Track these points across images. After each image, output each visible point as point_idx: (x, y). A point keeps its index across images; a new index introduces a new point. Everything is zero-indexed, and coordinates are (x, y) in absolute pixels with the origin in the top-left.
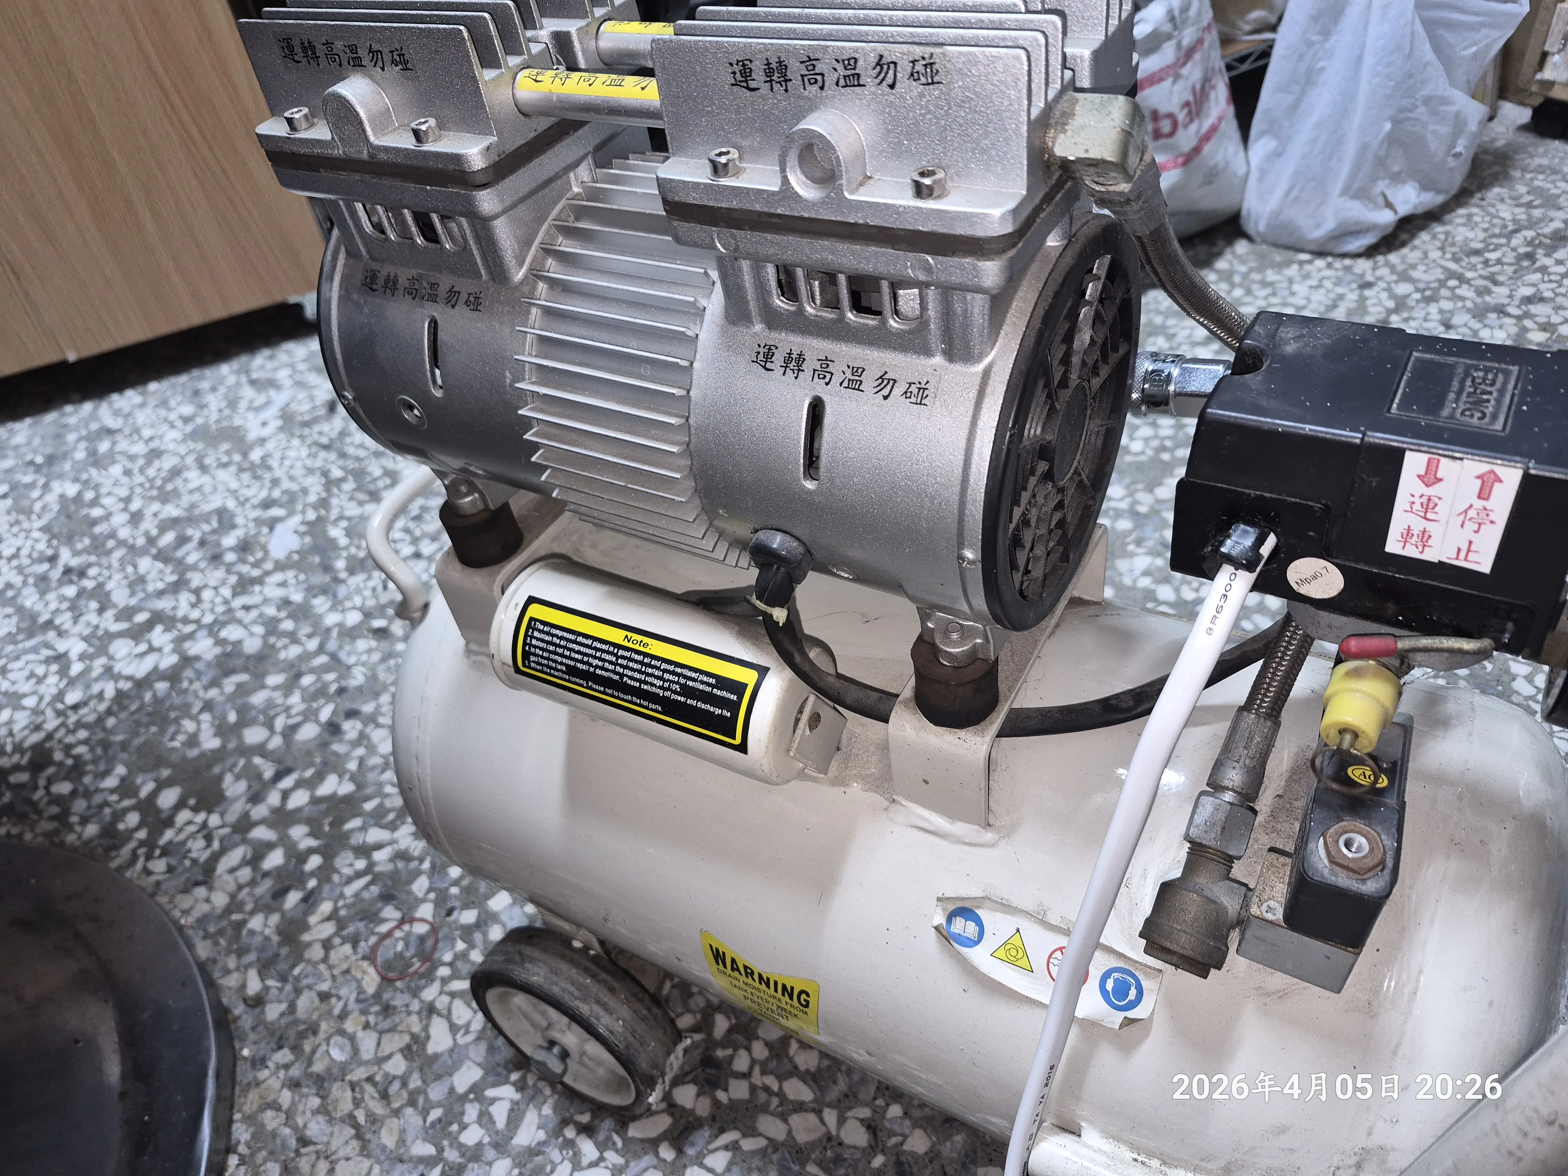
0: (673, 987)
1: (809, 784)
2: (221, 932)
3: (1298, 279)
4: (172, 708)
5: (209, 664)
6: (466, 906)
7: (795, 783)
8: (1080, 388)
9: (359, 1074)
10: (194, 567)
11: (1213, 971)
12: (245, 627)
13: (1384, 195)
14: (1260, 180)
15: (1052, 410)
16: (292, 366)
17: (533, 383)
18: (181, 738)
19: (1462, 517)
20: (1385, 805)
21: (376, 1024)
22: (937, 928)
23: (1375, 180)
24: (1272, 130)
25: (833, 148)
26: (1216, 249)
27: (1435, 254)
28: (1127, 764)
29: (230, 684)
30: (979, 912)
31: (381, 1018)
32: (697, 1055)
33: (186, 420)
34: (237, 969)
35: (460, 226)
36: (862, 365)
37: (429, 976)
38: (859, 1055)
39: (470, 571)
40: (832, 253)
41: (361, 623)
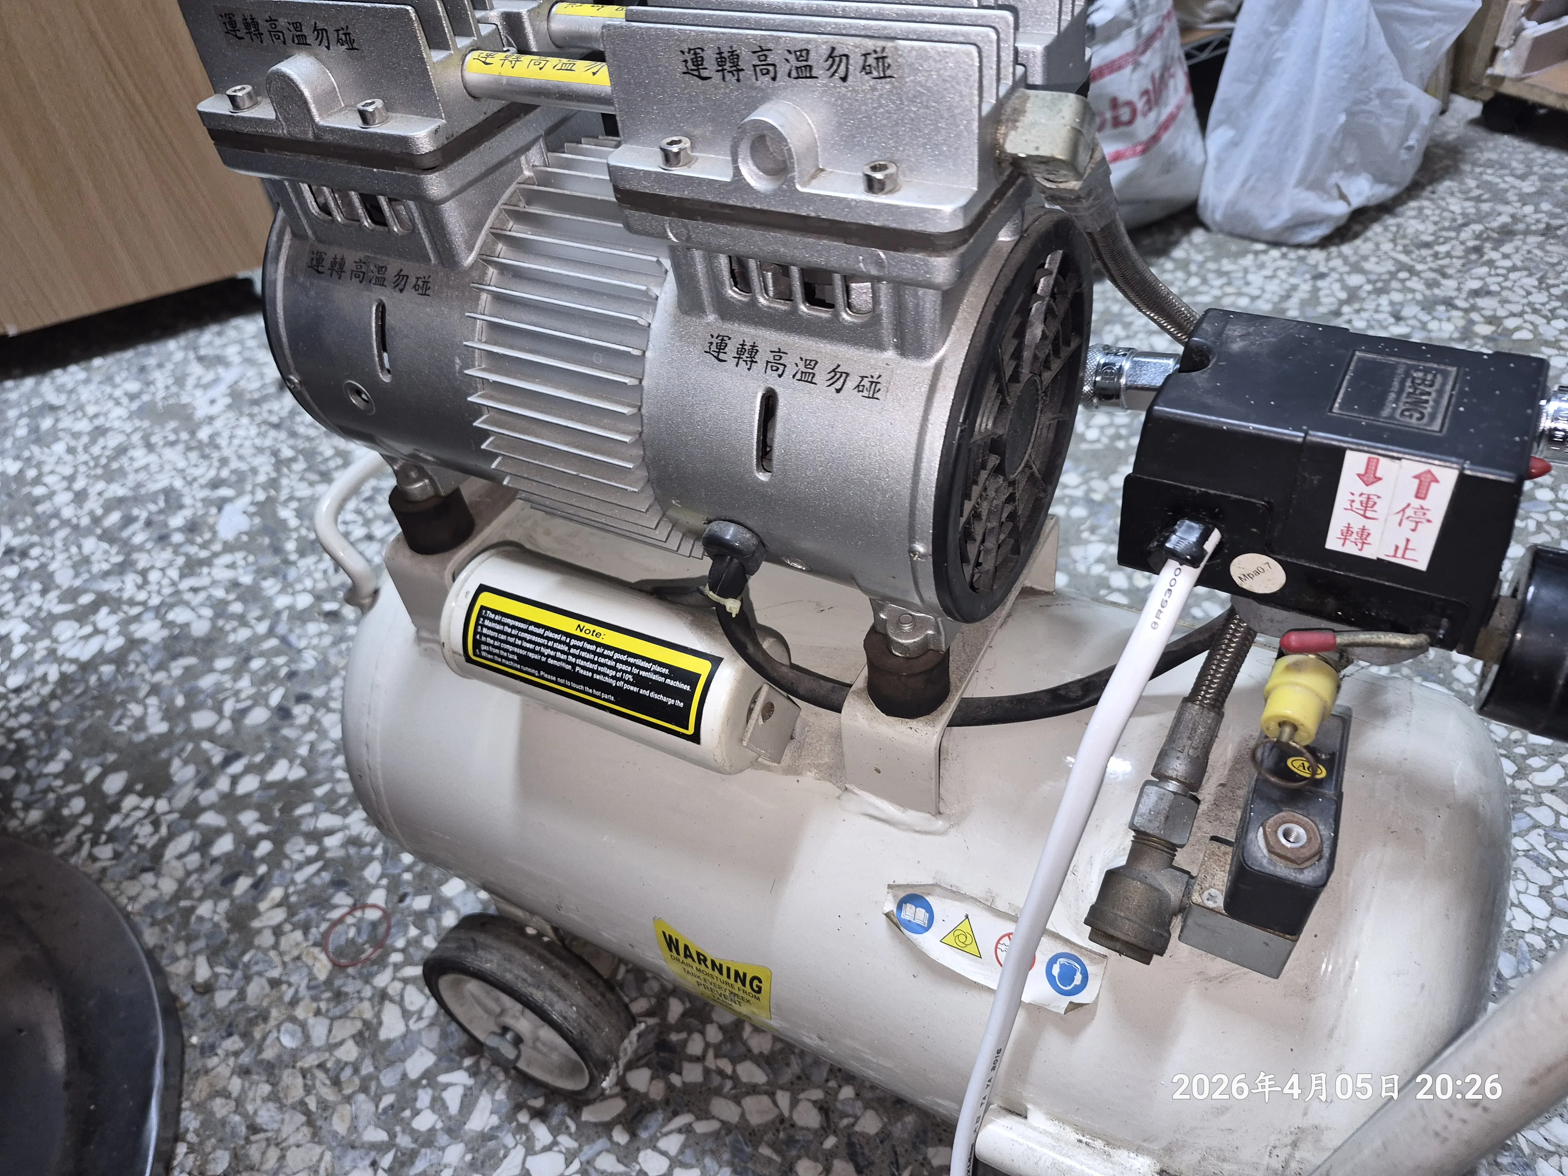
0: (628, 971)
1: (762, 772)
2: (169, 919)
3: (1253, 269)
4: (118, 691)
5: (155, 647)
6: (419, 892)
7: (749, 772)
8: (1031, 382)
9: (310, 1060)
10: (140, 548)
11: (1156, 958)
12: (193, 609)
13: (1338, 187)
14: (1218, 168)
15: (1003, 404)
16: (241, 342)
17: (484, 370)
18: (128, 722)
19: (1399, 516)
20: (1323, 796)
21: (328, 1010)
22: (887, 915)
23: (1329, 171)
24: (1229, 120)
25: (785, 140)
26: (1173, 238)
27: (1387, 246)
28: (1074, 753)
29: (177, 668)
30: (929, 899)
31: (332, 1005)
32: (651, 1038)
33: (132, 397)
34: (186, 956)
35: (408, 209)
36: (814, 357)
37: (381, 962)
38: (810, 1040)
39: (420, 557)
40: (785, 245)
41: (312, 606)
